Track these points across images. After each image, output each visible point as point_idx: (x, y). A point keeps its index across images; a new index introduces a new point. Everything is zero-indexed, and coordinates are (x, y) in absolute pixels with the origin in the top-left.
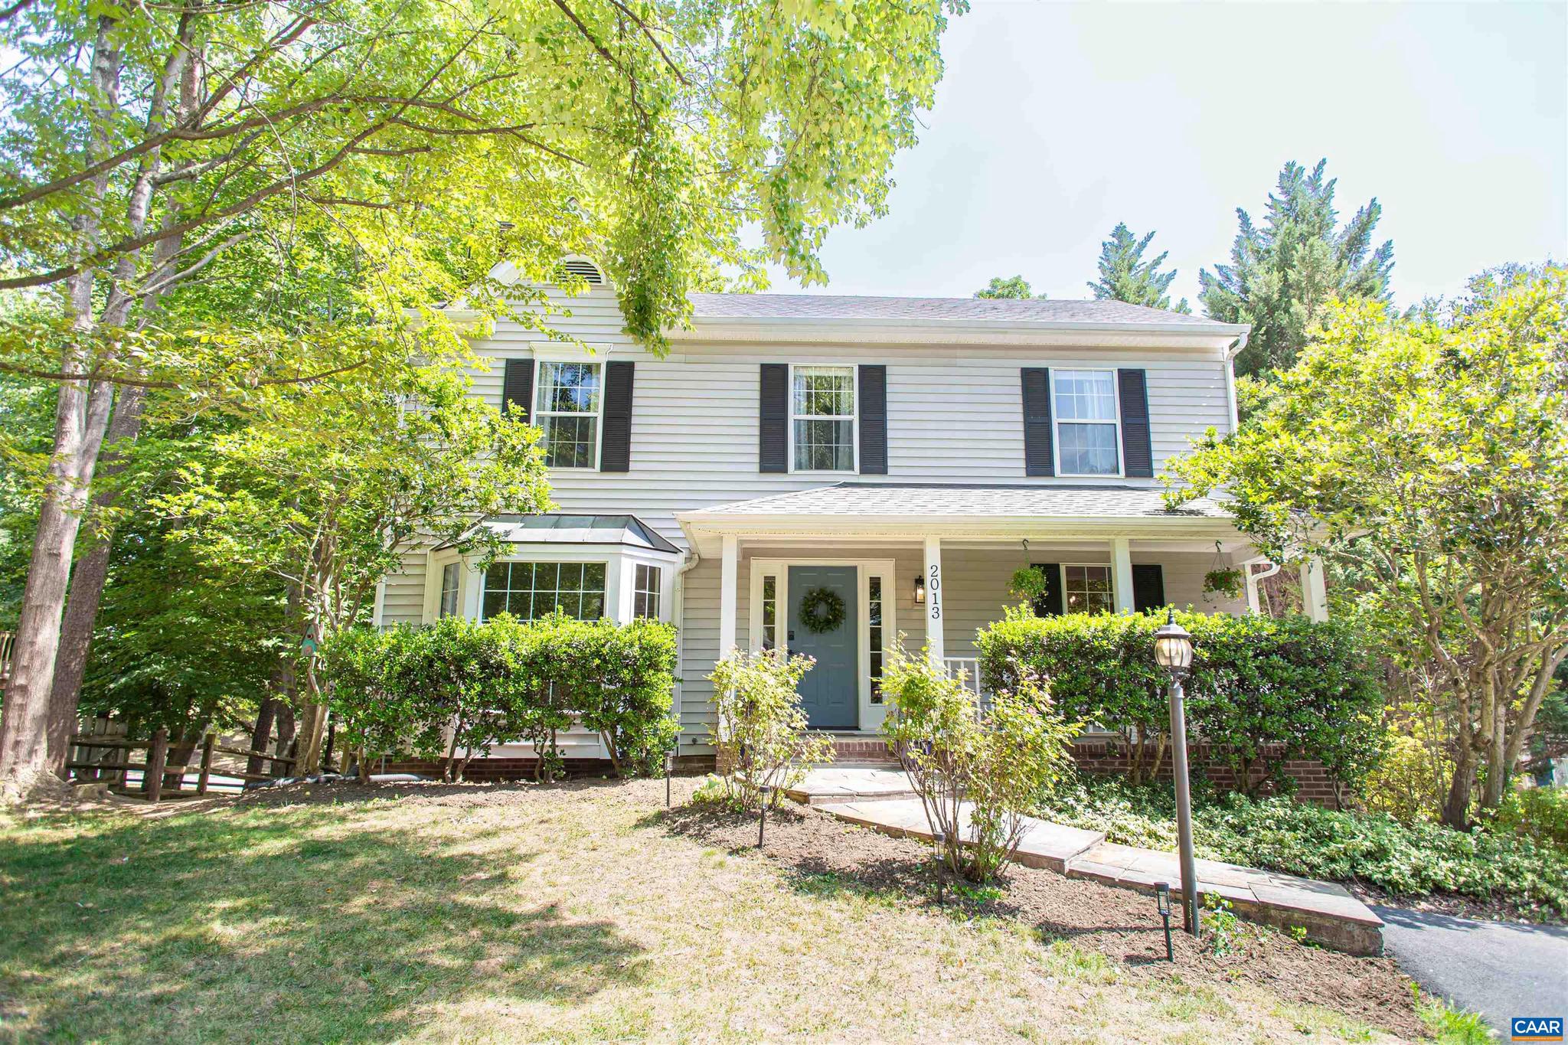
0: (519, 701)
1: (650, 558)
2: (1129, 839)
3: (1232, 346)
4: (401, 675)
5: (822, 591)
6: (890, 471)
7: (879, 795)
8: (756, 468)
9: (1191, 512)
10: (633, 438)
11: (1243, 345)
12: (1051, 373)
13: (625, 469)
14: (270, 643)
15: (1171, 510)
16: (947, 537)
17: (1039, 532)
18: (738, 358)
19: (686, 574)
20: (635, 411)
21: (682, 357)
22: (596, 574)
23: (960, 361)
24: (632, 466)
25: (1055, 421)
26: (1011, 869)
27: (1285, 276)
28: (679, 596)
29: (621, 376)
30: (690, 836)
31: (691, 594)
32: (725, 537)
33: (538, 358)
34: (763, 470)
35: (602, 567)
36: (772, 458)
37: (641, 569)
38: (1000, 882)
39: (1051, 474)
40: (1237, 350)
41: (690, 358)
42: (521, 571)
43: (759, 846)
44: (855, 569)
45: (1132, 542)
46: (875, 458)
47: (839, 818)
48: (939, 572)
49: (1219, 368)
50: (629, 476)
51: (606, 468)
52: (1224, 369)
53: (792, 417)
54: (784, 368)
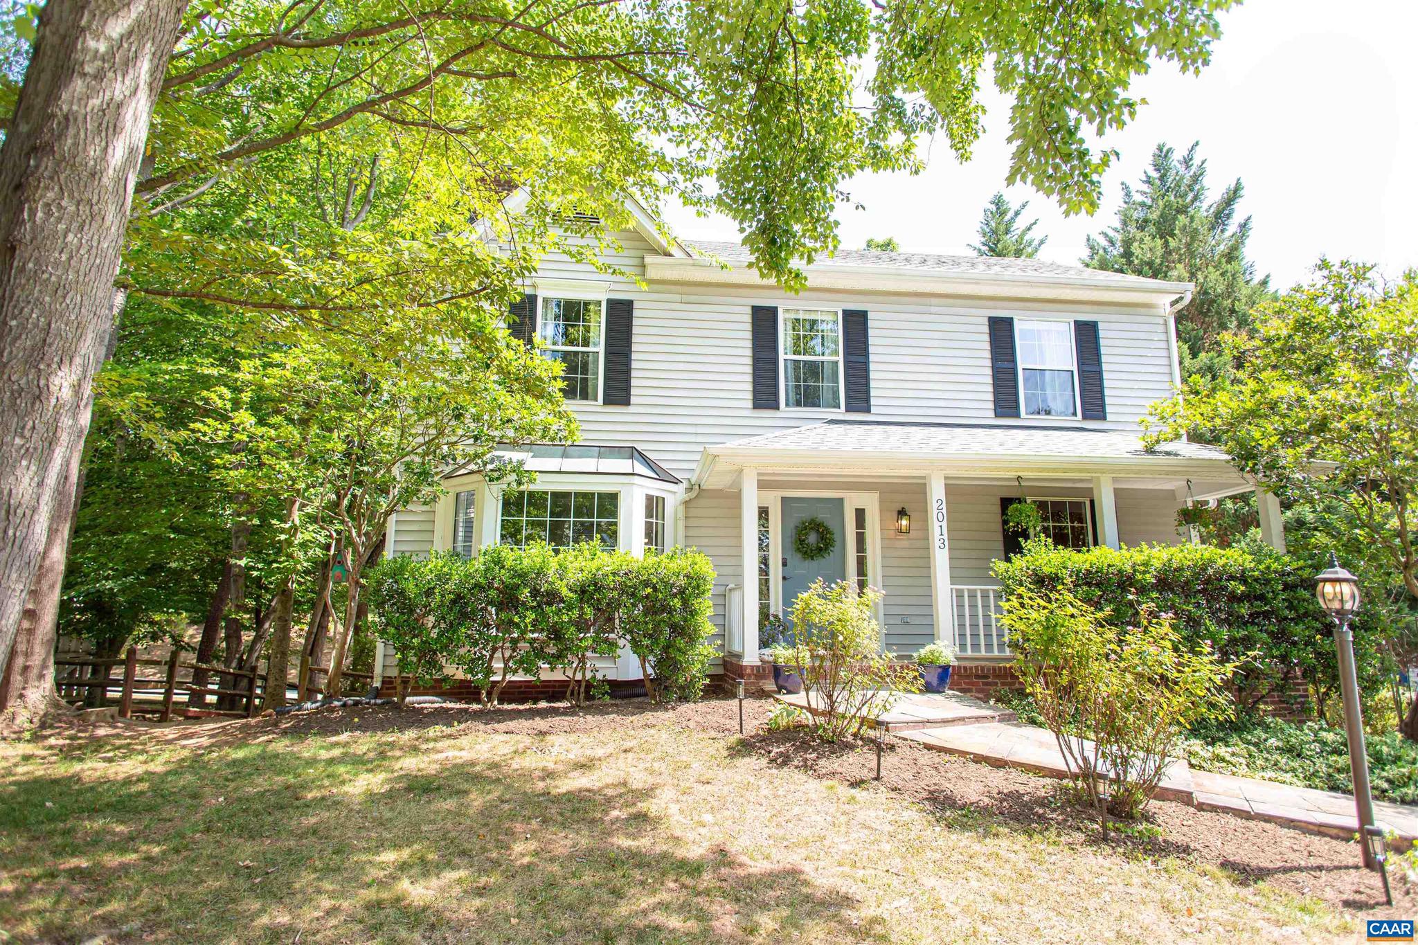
0: (573, 629)
1: (656, 488)
2: (1204, 764)
3: (1173, 304)
4: (454, 602)
5: (812, 521)
6: (873, 410)
7: (946, 722)
8: (750, 404)
9: (1168, 453)
10: (633, 374)
11: (1186, 301)
12: (1016, 322)
13: (626, 402)
14: (243, 563)
15: (1150, 451)
16: (952, 473)
17: (1032, 470)
18: (729, 300)
19: (687, 503)
20: (634, 348)
21: (678, 298)
22: (609, 503)
23: (933, 309)
24: (633, 400)
25: (1020, 366)
26: (1153, 805)
27: (1167, 242)
28: (681, 524)
29: (621, 313)
30: (796, 767)
31: (692, 523)
32: (746, 471)
33: (541, 294)
34: (756, 406)
35: (613, 497)
36: (764, 397)
37: (650, 499)
38: (1148, 818)
39: (1018, 416)
40: (1179, 306)
41: (685, 298)
42: (536, 500)
43: (877, 778)
44: (841, 500)
45: (1115, 480)
46: (859, 398)
47: (929, 747)
48: (944, 506)
49: (1161, 321)
50: (631, 409)
51: (607, 402)
52: (1166, 323)
53: (782, 357)
54: (774, 311)
